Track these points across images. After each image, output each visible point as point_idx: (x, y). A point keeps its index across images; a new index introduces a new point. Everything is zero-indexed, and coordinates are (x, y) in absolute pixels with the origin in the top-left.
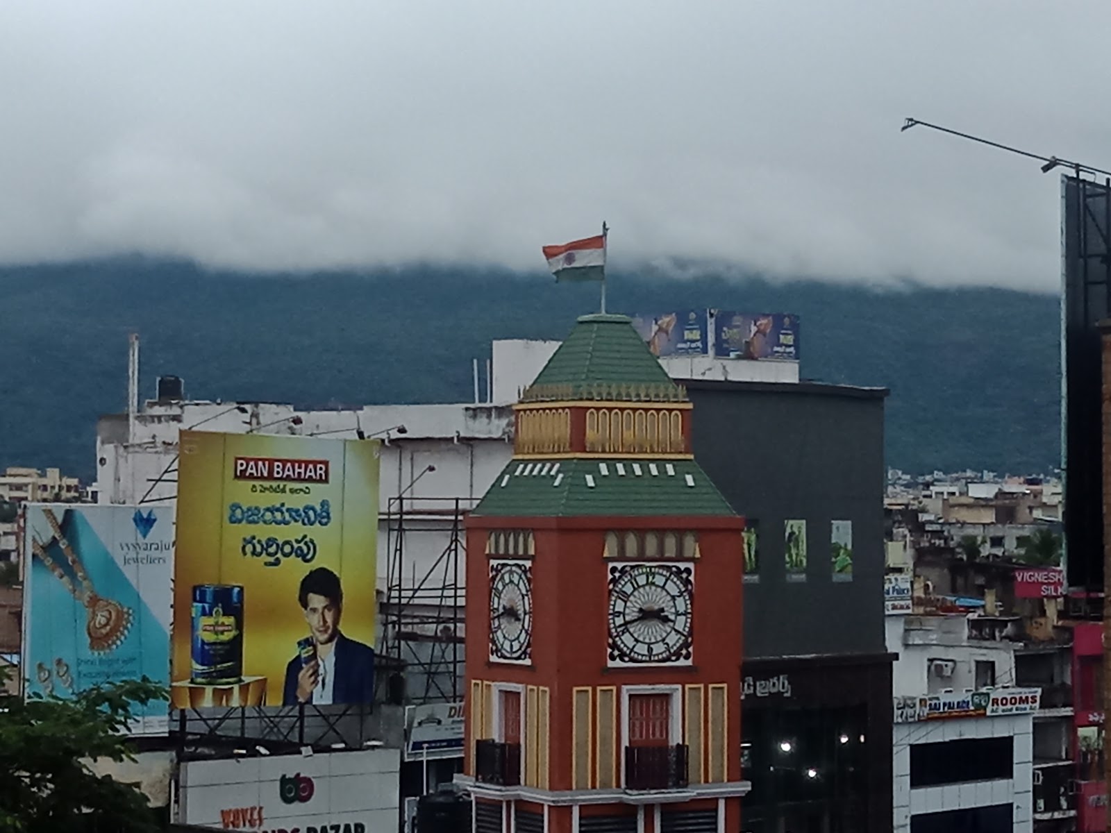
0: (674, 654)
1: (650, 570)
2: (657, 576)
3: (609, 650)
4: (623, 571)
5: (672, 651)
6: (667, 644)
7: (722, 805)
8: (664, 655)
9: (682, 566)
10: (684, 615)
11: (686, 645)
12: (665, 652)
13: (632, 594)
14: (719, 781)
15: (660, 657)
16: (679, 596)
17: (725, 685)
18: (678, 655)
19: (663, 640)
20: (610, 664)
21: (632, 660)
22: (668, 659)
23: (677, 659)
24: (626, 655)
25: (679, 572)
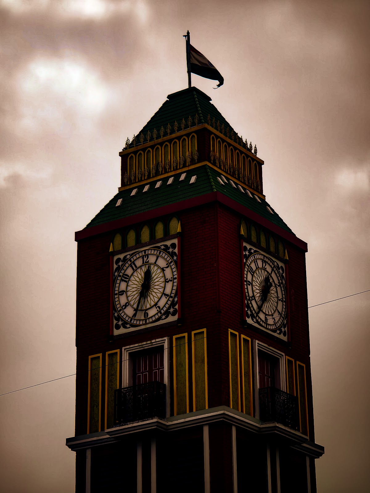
0: (164, 314)
1: (145, 253)
2: (150, 256)
3: (115, 322)
4: (125, 260)
5: (162, 312)
6: (159, 307)
7: (206, 430)
8: (157, 317)
9: (169, 243)
10: (171, 281)
11: (173, 304)
12: (157, 314)
13: (132, 275)
14: (201, 409)
15: (154, 319)
16: (167, 267)
17: (205, 330)
18: (167, 314)
19: (156, 304)
20: (116, 332)
21: (133, 326)
22: (159, 319)
23: (166, 317)
24: (127, 324)
25: (166, 247)
